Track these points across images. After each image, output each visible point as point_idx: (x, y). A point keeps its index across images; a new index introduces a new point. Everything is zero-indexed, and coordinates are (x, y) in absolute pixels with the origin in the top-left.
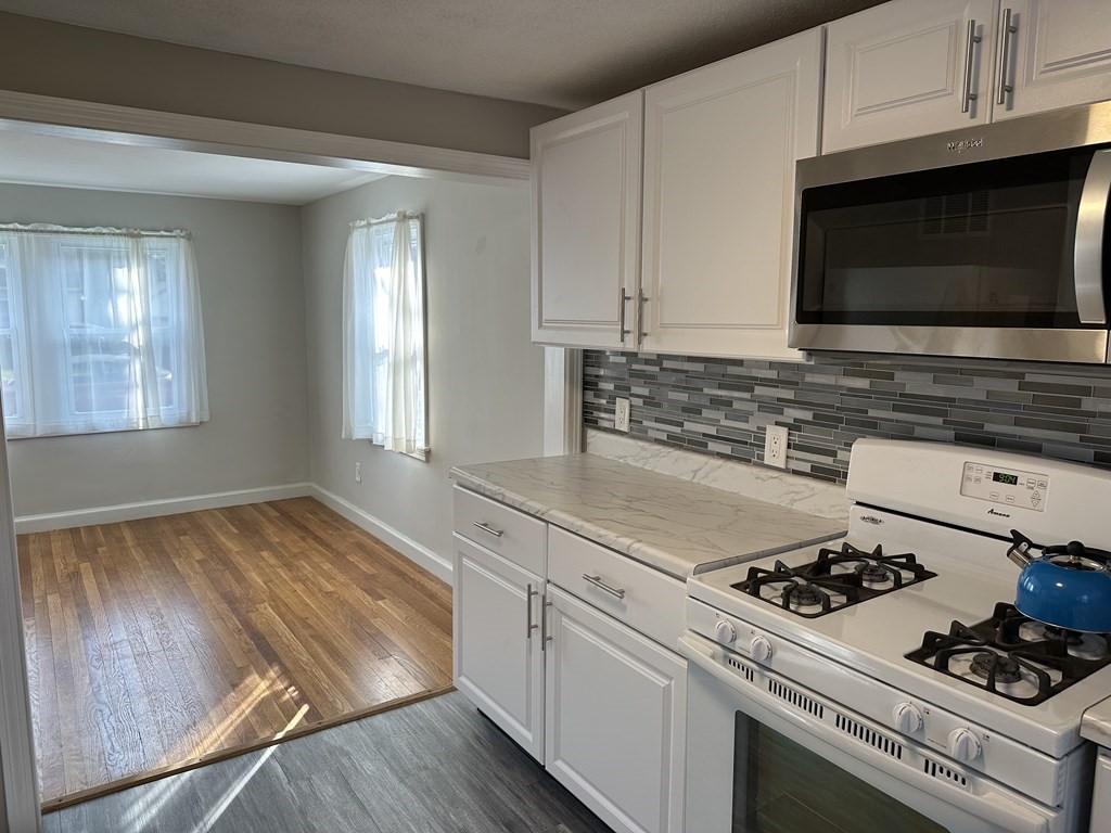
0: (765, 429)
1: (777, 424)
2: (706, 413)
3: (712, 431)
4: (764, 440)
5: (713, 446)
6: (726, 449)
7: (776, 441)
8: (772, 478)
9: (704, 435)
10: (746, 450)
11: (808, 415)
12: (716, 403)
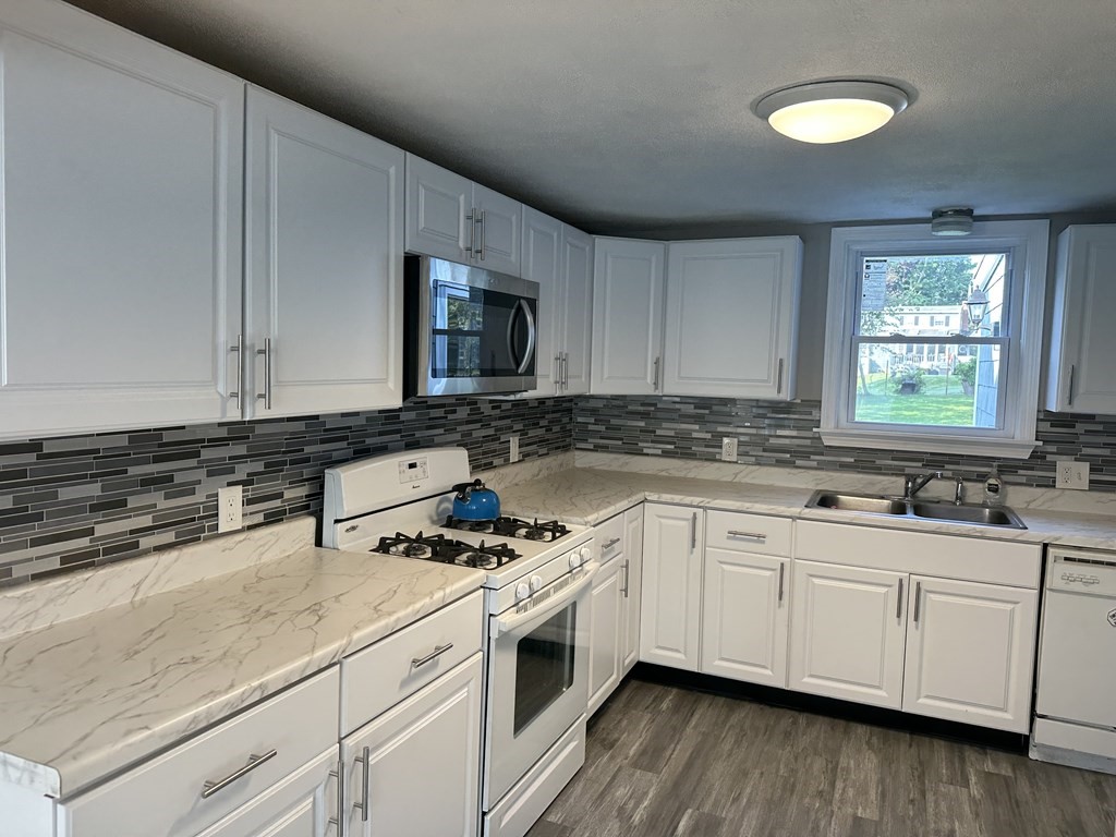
0: (217, 495)
1: (230, 484)
2: (132, 502)
3: (146, 521)
4: (217, 507)
5: (145, 542)
6: (169, 537)
7: (231, 504)
8: (240, 542)
9: (132, 532)
10: (196, 527)
11: (259, 467)
12: (148, 483)
